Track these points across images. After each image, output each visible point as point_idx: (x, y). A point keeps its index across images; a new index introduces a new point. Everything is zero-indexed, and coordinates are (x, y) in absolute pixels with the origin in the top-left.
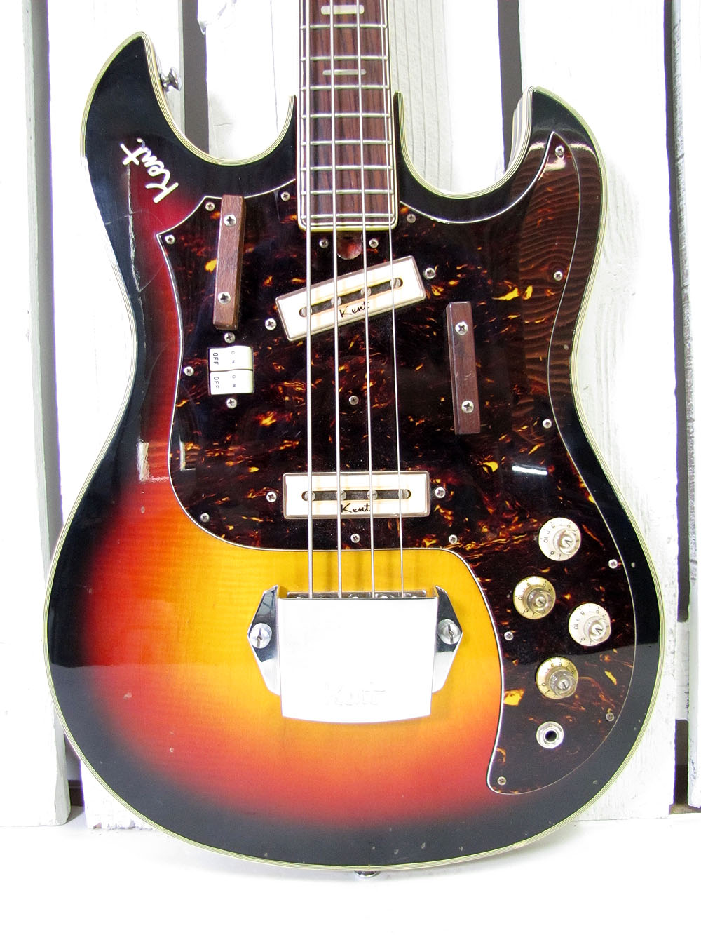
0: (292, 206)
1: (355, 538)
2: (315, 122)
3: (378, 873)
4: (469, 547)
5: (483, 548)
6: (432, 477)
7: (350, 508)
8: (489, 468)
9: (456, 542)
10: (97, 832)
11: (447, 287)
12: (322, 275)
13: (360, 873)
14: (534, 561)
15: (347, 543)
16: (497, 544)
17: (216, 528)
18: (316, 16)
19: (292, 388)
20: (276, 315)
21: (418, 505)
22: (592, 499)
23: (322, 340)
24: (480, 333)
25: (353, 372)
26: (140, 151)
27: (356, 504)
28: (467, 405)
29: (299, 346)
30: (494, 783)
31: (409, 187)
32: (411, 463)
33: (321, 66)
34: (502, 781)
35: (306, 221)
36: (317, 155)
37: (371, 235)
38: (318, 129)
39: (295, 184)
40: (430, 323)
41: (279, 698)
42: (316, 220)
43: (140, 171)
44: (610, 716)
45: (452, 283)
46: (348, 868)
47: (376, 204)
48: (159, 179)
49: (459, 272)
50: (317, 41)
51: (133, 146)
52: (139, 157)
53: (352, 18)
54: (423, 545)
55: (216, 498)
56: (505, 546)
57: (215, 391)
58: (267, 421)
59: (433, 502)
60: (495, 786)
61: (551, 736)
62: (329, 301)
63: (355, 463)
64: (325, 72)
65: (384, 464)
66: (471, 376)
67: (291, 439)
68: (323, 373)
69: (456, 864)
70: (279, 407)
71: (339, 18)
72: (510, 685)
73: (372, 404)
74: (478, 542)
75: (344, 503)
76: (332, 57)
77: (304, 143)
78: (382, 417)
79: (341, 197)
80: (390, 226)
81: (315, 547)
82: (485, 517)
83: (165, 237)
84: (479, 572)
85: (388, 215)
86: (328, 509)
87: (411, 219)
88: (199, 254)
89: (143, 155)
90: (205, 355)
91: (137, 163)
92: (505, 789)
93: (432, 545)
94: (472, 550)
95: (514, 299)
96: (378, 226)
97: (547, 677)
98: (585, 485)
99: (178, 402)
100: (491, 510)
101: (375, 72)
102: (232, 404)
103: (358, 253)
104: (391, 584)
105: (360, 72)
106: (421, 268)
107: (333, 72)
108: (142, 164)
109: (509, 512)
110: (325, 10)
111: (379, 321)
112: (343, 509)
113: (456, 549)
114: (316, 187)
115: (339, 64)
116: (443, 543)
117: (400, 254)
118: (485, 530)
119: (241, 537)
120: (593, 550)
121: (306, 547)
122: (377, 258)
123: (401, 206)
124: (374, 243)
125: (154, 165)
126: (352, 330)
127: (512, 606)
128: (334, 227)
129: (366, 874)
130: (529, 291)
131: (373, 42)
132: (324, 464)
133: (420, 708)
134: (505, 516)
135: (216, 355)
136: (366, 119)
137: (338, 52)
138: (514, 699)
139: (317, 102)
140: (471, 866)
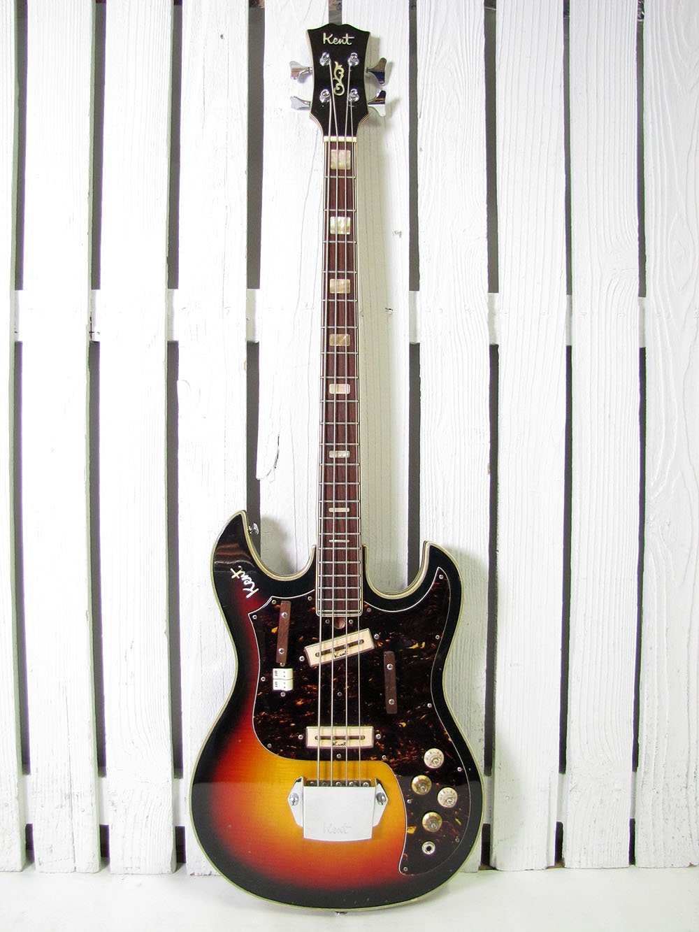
0: (313, 603)
1: (339, 756)
2: (325, 565)
3: (346, 913)
4: (391, 761)
5: (398, 761)
6: (375, 729)
7: (337, 744)
8: (402, 726)
9: (385, 758)
10: (192, 877)
11: (385, 643)
12: (327, 636)
13: (337, 912)
14: (421, 768)
15: (335, 758)
16: (404, 760)
17: (275, 750)
18: (326, 513)
19: (311, 688)
20: (305, 655)
21: (368, 742)
22: (450, 739)
23: (326, 667)
24: (397, 667)
25: (340, 681)
26: (240, 572)
27: (340, 742)
28: (391, 702)
29: (315, 670)
30: (402, 870)
31: (369, 595)
32: (364, 723)
33: (328, 538)
34: (405, 869)
35: (319, 612)
36: (326, 582)
37: (349, 618)
38: (326, 569)
39: (314, 592)
40: (376, 659)
41: (302, 829)
42: (324, 613)
43: (239, 582)
44: (457, 840)
45: (387, 640)
46: (332, 910)
47: (353, 606)
48: (249, 586)
49: (390, 635)
50: (326, 526)
51: (237, 570)
52: (240, 575)
53: (343, 514)
54: (369, 759)
55: (275, 737)
56: (409, 761)
57: (275, 688)
58: (300, 703)
59: (375, 740)
60: (402, 871)
61: (429, 849)
62: (329, 650)
63: (339, 722)
64: (330, 541)
65: (353, 723)
66: (394, 688)
67: (311, 711)
68: (326, 681)
69: (384, 909)
70: (305, 697)
71: (337, 514)
72: (410, 824)
73: (348, 696)
74: (396, 759)
75: (334, 742)
76: (334, 534)
77: (319, 575)
78: (353, 702)
79: (336, 602)
80: (359, 615)
81: (320, 760)
82: (399, 747)
83: (252, 615)
84: (396, 772)
85: (358, 611)
86: (327, 744)
87: (369, 610)
88: (268, 624)
89: (242, 574)
90: (271, 672)
91: (239, 577)
92: (407, 873)
93: (375, 760)
94: (393, 762)
95: (416, 648)
96: (353, 615)
97: (427, 820)
98: (447, 733)
99: (258, 693)
100: (402, 744)
101: (353, 541)
102: (283, 695)
103: (343, 626)
104: (354, 777)
105: (347, 541)
106: (372, 635)
107: (334, 541)
108: (241, 578)
109: (410, 745)
110: (331, 510)
111: (352, 658)
112: (333, 744)
113: (385, 762)
114: (324, 597)
115: (337, 537)
116: (380, 759)
117: (363, 628)
118: (399, 753)
119: (287, 754)
120: (450, 762)
121: (316, 760)
122: (352, 629)
123: (364, 604)
124: (351, 622)
125: (246, 579)
126: (338, 663)
127: (411, 788)
128: (333, 616)
129: (341, 913)
130: (424, 644)
131: (353, 526)
132: (325, 723)
133: (368, 835)
134: (409, 747)
135: (276, 672)
136: (349, 565)
137: (336, 531)
138: (412, 831)
139: (326, 556)
140: (392, 910)
